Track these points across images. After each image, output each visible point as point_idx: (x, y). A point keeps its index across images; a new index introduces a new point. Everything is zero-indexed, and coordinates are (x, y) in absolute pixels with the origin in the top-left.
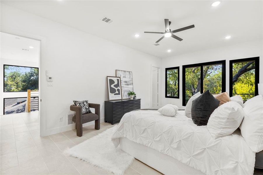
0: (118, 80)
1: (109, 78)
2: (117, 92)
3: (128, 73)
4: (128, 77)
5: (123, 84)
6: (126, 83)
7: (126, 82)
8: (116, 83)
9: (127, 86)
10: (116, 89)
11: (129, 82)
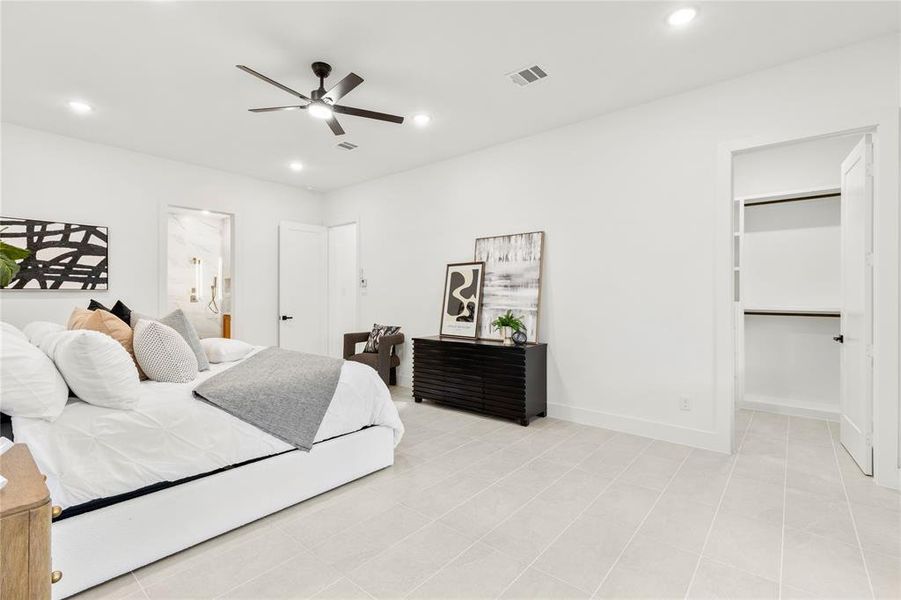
0: (475, 272)
1: (452, 270)
2: (466, 313)
3: (522, 241)
4: (519, 258)
5: (493, 287)
6: (508, 282)
7: (507, 277)
8: (468, 283)
9: (509, 292)
10: (465, 302)
11: (521, 276)
